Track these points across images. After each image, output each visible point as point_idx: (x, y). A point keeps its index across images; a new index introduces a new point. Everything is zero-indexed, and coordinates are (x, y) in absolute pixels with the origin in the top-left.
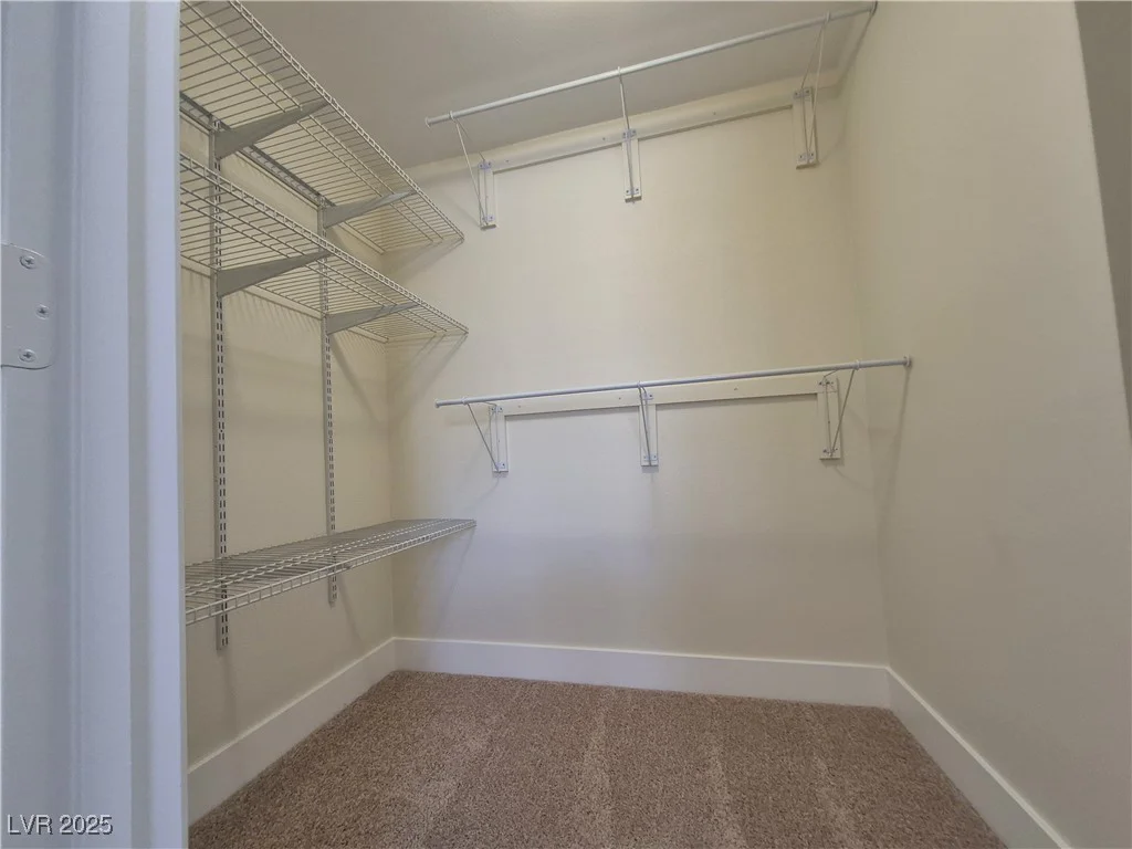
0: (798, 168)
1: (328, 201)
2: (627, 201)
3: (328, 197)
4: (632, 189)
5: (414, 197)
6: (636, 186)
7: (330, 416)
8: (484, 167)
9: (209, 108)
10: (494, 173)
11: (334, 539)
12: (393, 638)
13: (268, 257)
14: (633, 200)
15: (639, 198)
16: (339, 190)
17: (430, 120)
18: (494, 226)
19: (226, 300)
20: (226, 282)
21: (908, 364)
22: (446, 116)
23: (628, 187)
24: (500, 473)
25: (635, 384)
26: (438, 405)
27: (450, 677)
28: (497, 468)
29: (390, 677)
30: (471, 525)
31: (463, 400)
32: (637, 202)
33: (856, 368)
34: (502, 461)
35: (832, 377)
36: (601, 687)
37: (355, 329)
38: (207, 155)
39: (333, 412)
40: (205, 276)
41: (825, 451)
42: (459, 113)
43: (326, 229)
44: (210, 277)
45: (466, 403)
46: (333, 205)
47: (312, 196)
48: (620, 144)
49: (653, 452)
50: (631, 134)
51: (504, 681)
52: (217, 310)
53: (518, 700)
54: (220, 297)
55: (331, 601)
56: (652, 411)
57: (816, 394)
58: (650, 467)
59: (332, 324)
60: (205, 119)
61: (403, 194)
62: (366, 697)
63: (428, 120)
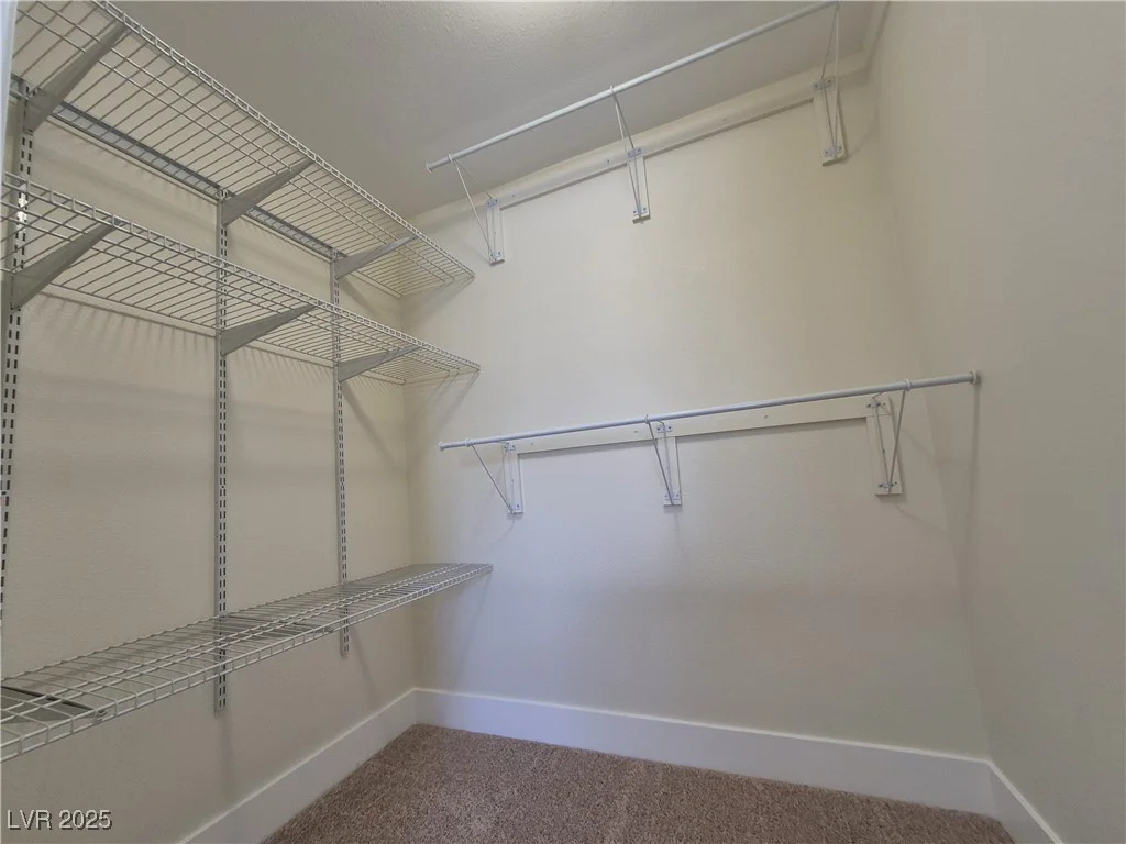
0: (825, 164)
1: (340, 253)
2: (635, 221)
3: (340, 249)
4: (639, 210)
5: (415, 242)
6: (644, 204)
7: (342, 462)
8: (491, 204)
9: (214, 179)
10: (501, 209)
11: (348, 589)
12: (414, 689)
13: (257, 315)
14: (641, 220)
15: (648, 218)
16: (349, 243)
17: (431, 165)
18: (502, 261)
19: (230, 358)
20: (230, 341)
21: (976, 381)
22: (446, 159)
23: (634, 207)
24: (514, 515)
25: (643, 418)
26: (442, 449)
27: (469, 734)
28: (511, 510)
29: (409, 733)
30: (487, 570)
31: (465, 442)
32: (646, 222)
33: (906, 389)
34: (517, 502)
35: (884, 398)
36: (629, 759)
37: (367, 373)
38: (215, 223)
39: (345, 458)
40: (210, 336)
41: (881, 486)
42: (458, 154)
43: (339, 282)
44: (215, 337)
45: (469, 445)
46: (345, 256)
47: (324, 250)
48: (626, 165)
49: (676, 491)
50: (634, 154)
51: (523, 745)
52: (220, 368)
53: (534, 771)
54: (224, 356)
55: (344, 651)
56: (672, 444)
57: (864, 419)
58: (673, 506)
59: (344, 372)
60: (212, 191)
61: (407, 239)
62: (378, 757)
63: (428, 165)
